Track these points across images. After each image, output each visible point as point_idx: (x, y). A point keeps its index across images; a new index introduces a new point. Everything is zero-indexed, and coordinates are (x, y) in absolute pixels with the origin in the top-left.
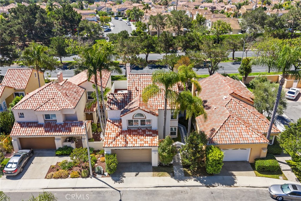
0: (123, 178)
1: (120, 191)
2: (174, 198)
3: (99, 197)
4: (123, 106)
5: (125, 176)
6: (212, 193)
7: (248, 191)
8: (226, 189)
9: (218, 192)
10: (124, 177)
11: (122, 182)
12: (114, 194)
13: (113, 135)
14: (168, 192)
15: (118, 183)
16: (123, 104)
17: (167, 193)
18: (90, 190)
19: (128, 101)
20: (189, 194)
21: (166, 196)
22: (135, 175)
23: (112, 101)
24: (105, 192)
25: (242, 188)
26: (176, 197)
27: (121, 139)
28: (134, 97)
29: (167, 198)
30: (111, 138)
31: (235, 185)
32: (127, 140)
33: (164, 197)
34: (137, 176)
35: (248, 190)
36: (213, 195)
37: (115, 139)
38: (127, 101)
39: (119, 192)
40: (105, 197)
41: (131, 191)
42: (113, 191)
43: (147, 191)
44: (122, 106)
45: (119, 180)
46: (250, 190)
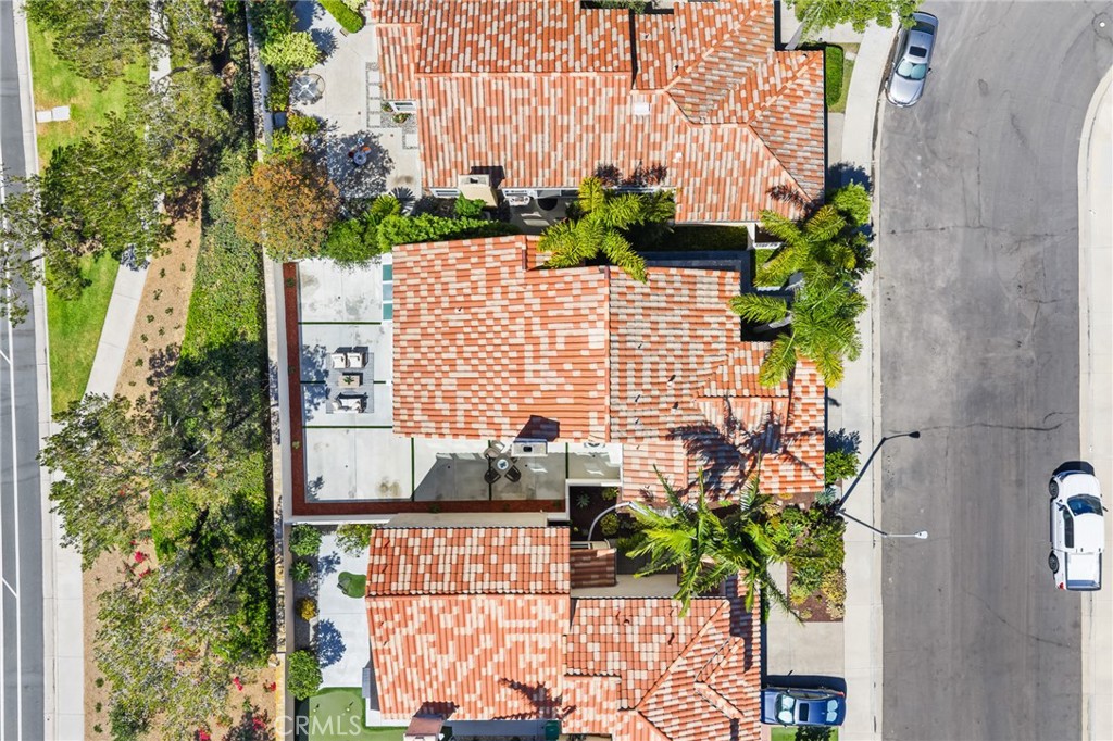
0: (846, 433)
1: (884, 440)
2: (908, 319)
3: (900, 482)
4: (727, 448)
5: (837, 432)
6: (893, 232)
7: (887, 149)
8: (881, 197)
9: (891, 218)
10: (842, 432)
11: (855, 436)
12: (892, 451)
13: (788, 470)
14: (889, 330)
15: (859, 446)
16: (721, 451)
17: (893, 332)
18: (880, 506)
19: (713, 436)
20: (894, 284)
21: (900, 335)
22: (835, 407)
23: (713, 487)
24: (886, 472)
25: (877, 160)
26: (904, 314)
27: (800, 446)
28: (702, 418)
29: (906, 334)
30: (798, 473)
31: (868, 172)
32: (803, 430)
33: (905, 340)
34: (839, 401)
35: (885, 149)
36: (898, 230)
37: (801, 463)
38: (711, 439)
39: (886, 442)
40: (901, 471)
41: (882, 411)
42: (883, 453)
43: (885, 378)
44: (726, 451)
45: (851, 443)
46: (885, 144)
